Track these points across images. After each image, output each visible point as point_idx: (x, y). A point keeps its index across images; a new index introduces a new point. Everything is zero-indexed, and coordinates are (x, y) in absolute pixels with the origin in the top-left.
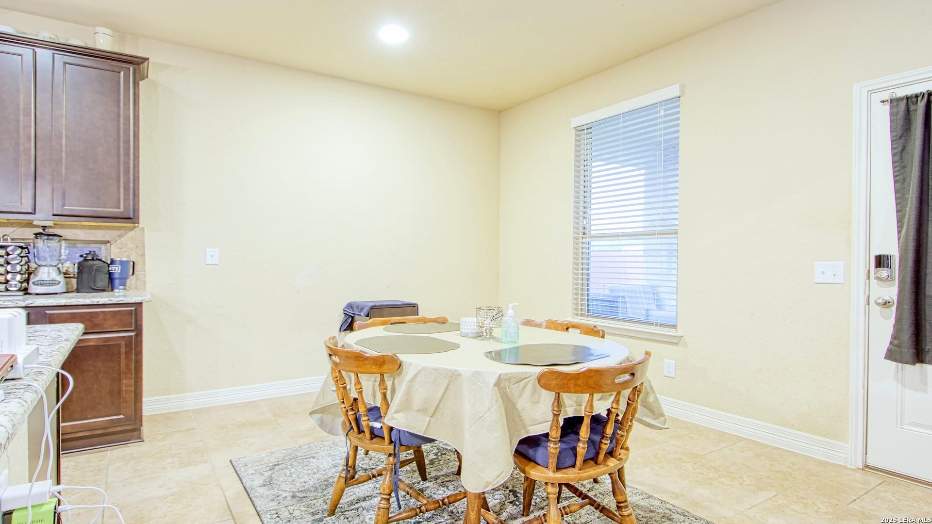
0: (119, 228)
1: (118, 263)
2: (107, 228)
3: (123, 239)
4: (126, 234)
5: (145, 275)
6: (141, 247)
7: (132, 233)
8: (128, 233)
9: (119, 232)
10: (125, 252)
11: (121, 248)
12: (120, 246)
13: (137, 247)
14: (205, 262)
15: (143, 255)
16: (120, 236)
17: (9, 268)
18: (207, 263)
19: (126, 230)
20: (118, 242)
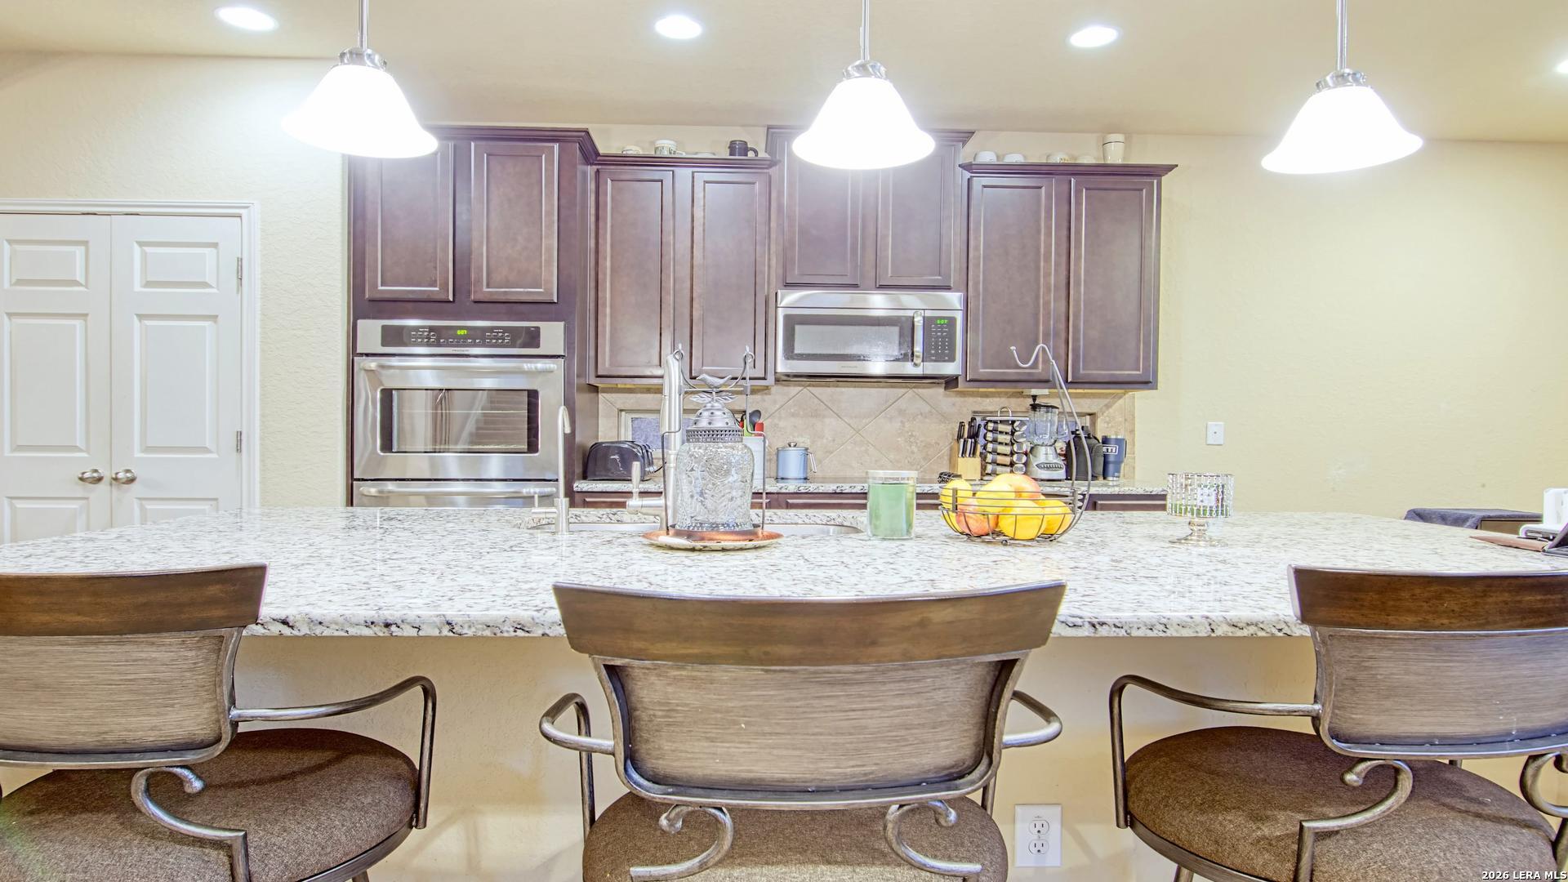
0: (1105, 396)
1: (1113, 442)
2: (1094, 396)
3: (1111, 410)
4: (1114, 404)
5: (1134, 458)
6: (1130, 419)
7: (1121, 402)
8: (1116, 402)
9: (1106, 401)
10: (1112, 427)
11: (1108, 423)
12: (1107, 419)
13: (1125, 420)
14: (1206, 441)
15: (1132, 431)
16: (1108, 406)
17: (1015, 448)
18: (1209, 442)
19: (1114, 397)
20: (1105, 414)
